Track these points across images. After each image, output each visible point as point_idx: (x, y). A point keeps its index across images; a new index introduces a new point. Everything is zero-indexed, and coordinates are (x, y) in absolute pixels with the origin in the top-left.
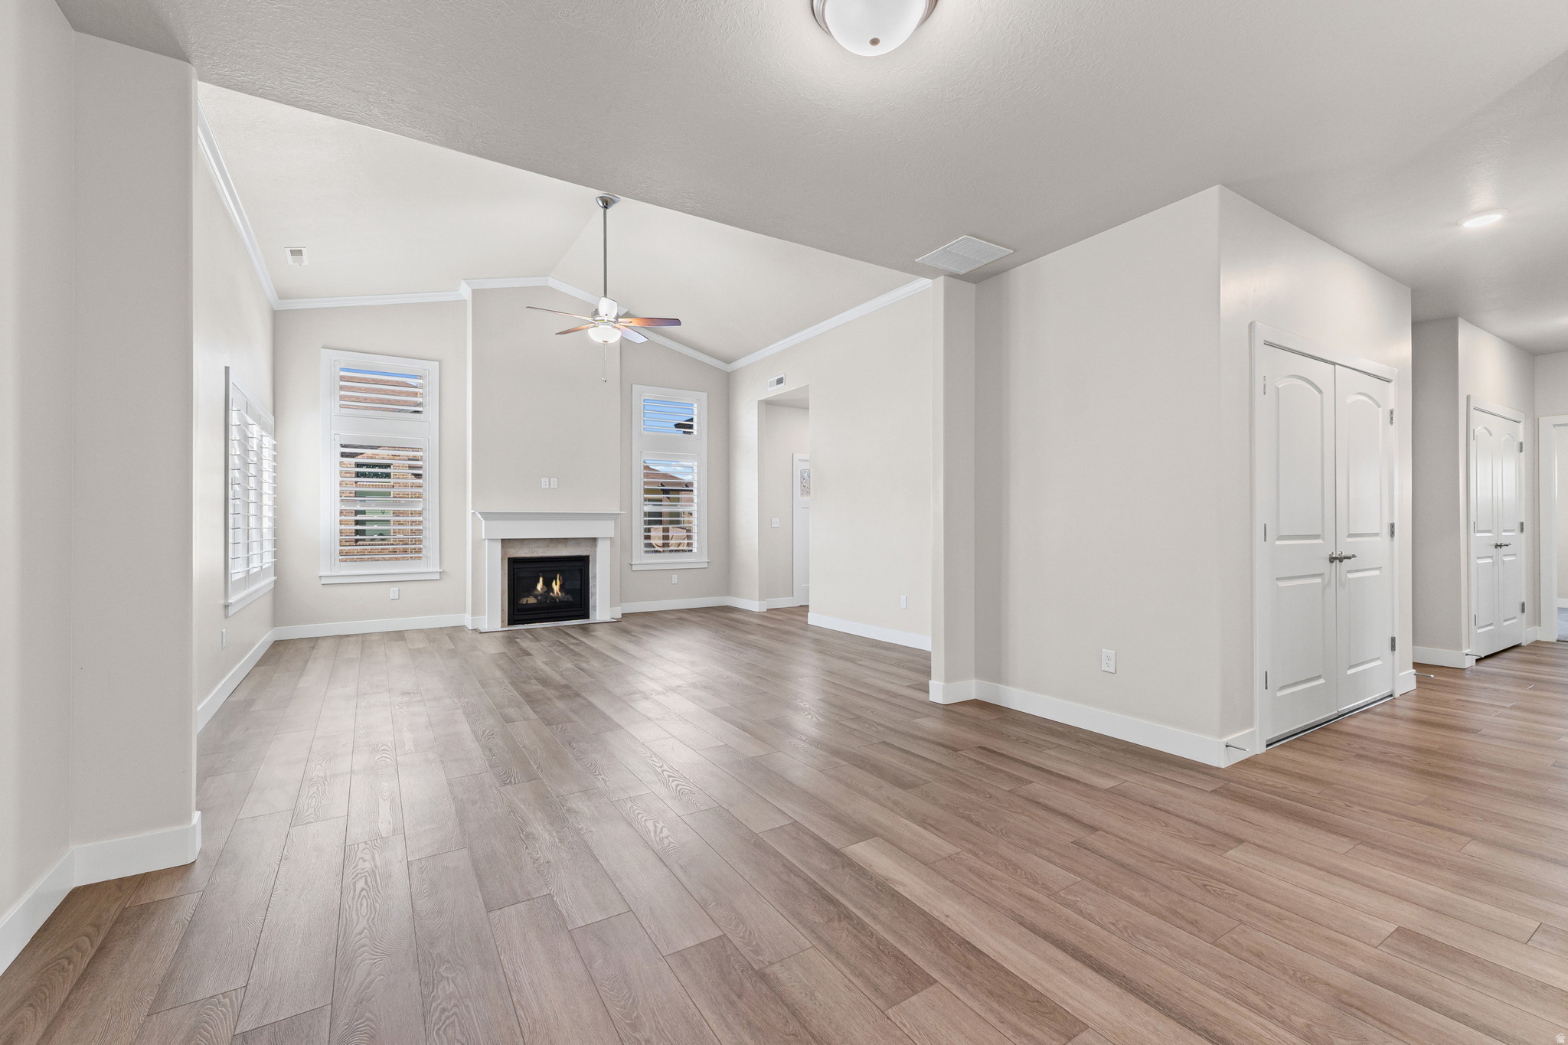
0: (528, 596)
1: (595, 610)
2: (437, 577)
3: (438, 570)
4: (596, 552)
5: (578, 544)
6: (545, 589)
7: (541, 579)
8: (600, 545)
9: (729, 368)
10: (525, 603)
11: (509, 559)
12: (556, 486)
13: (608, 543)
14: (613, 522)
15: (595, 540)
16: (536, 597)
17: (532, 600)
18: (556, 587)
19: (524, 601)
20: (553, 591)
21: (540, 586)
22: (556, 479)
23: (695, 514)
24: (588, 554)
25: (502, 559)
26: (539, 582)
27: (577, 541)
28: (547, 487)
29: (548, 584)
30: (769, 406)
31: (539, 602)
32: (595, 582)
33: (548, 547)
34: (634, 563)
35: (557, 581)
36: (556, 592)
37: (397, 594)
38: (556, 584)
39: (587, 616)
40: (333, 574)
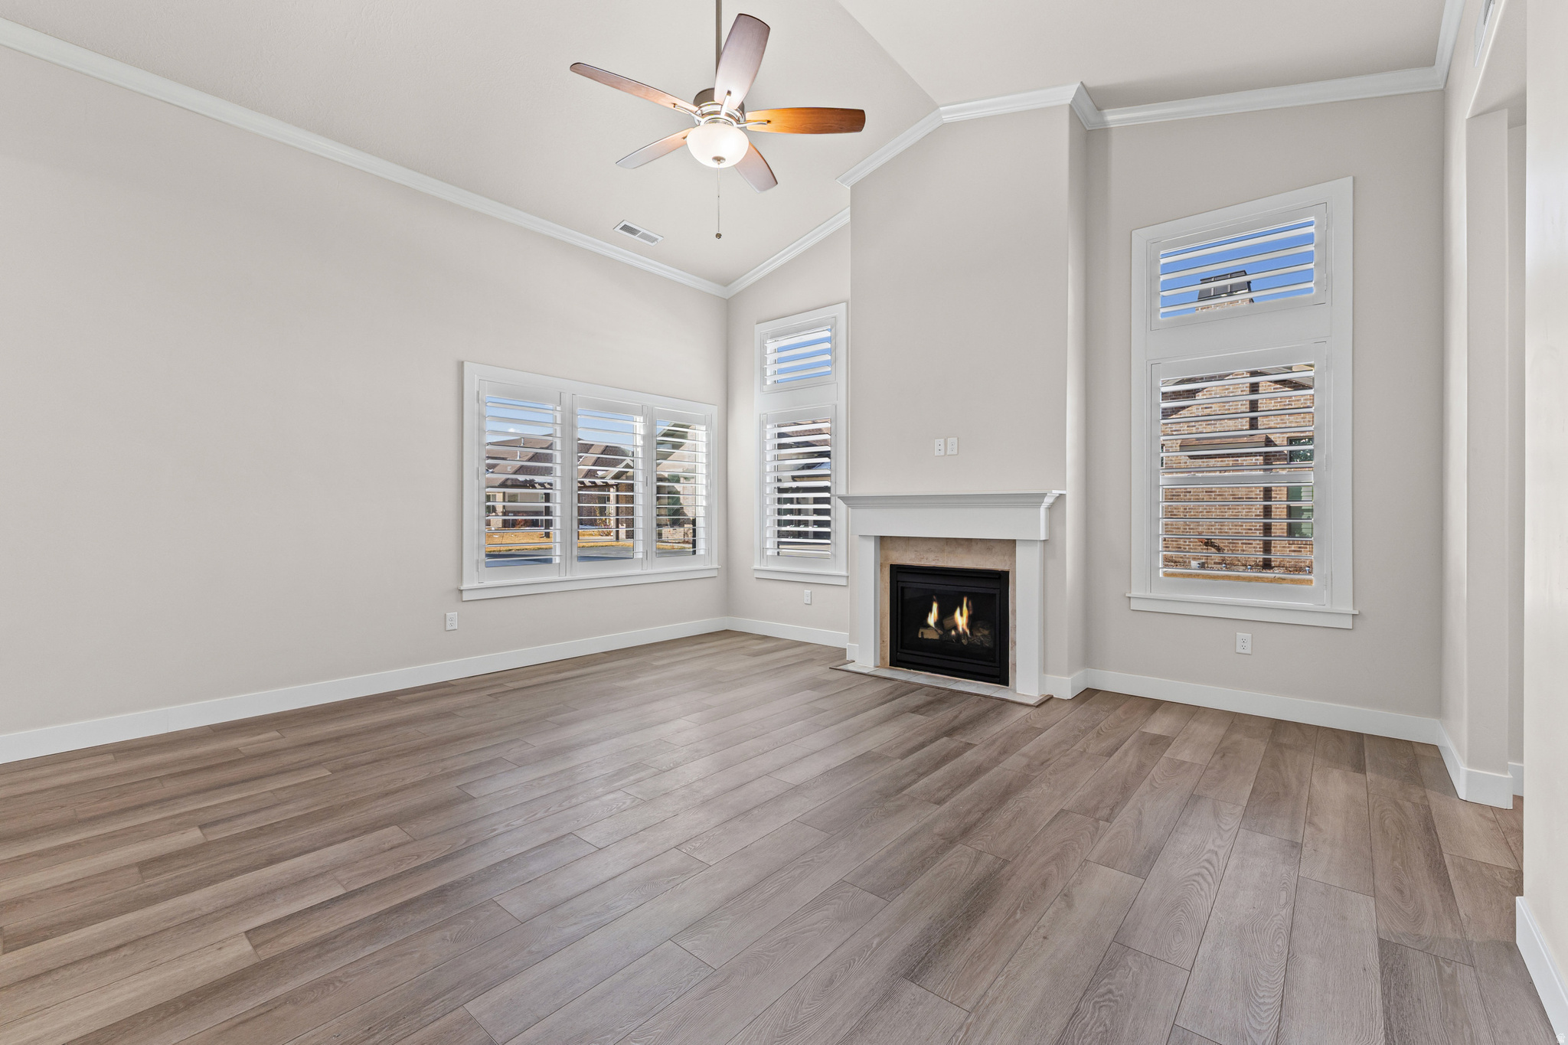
0: (916, 628)
2: (845, 582)
3: (845, 573)
4: (1016, 566)
5: (989, 549)
6: (945, 622)
10: (913, 636)
11: (891, 566)
12: (955, 452)
13: (1033, 549)
14: (1043, 510)
20: (954, 625)
22: (955, 441)
24: (1006, 568)
25: (879, 567)
27: (988, 544)
28: (942, 453)
31: (935, 639)
34: (1134, 593)
35: (965, 608)
36: (961, 630)
37: (809, 598)
38: (961, 615)
39: (1005, 681)
40: (763, 568)
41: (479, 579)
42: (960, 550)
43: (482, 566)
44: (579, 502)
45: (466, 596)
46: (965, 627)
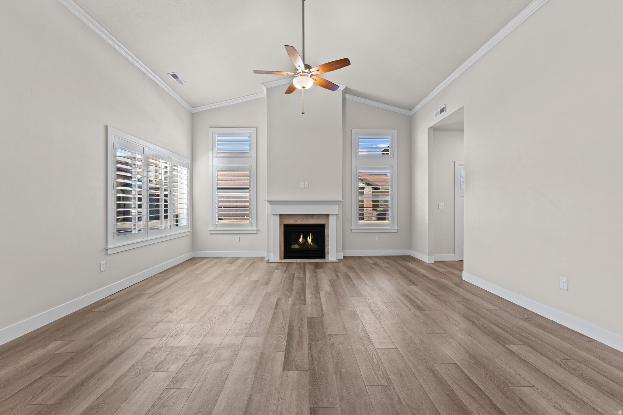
0: (295, 244)
1: (328, 254)
2: (255, 232)
3: (256, 229)
4: (329, 222)
5: (319, 217)
6: (304, 241)
7: (302, 236)
8: (330, 217)
9: (411, 113)
10: (293, 248)
11: (284, 225)
12: (308, 187)
13: (335, 217)
14: (337, 205)
15: (328, 215)
16: (299, 245)
17: (296, 246)
18: (309, 240)
19: (293, 247)
20: (307, 241)
21: (301, 240)
22: (308, 183)
23: (390, 201)
24: (324, 223)
25: (280, 225)
26: (300, 237)
27: (319, 216)
28: (303, 187)
29: (305, 238)
30: (435, 130)
31: (300, 248)
32: (329, 238)
33: (304, 219)
34: (353, 228)
35: (310, 237)
36: (309, 243)
37: (239, 240)
38: (309, 239)
39: (324, 257)
40: (214, 229)
41: (115, 243)
42: (310, 218)
43: (115, 235)
44: (150, 202)
45: (110, 252)
46: (311, 242)
